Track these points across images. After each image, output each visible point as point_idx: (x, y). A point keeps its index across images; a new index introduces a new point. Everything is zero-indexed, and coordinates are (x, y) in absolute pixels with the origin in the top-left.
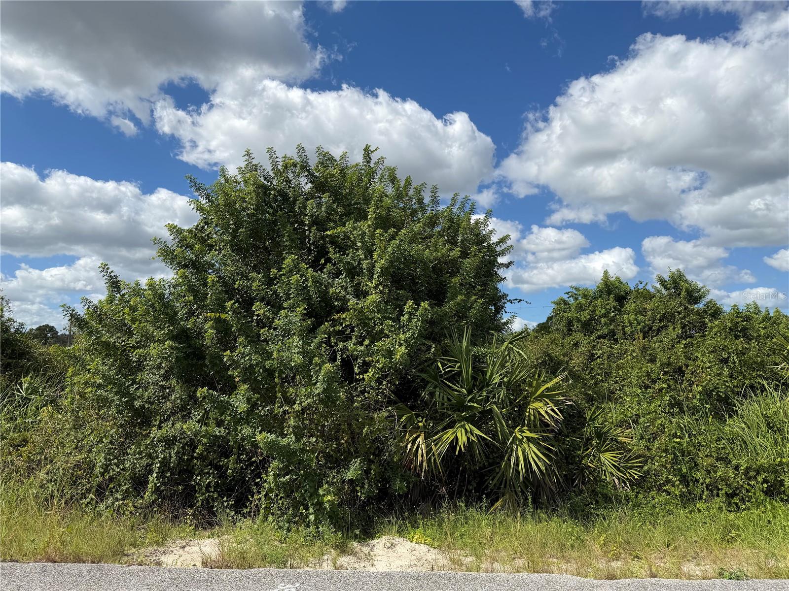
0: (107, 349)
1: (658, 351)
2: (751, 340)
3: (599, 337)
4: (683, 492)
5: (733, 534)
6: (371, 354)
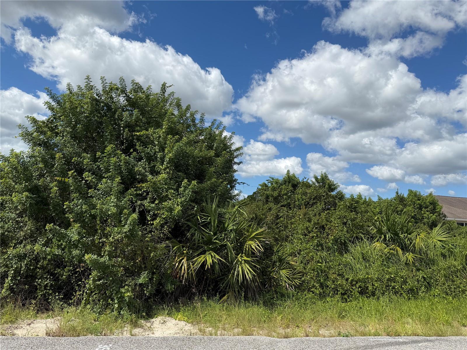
1: (311, 216)
2: (358, 213)
3: (282, 206)
4: (321, 292)
5: (344, 314)
6: (159, 209)
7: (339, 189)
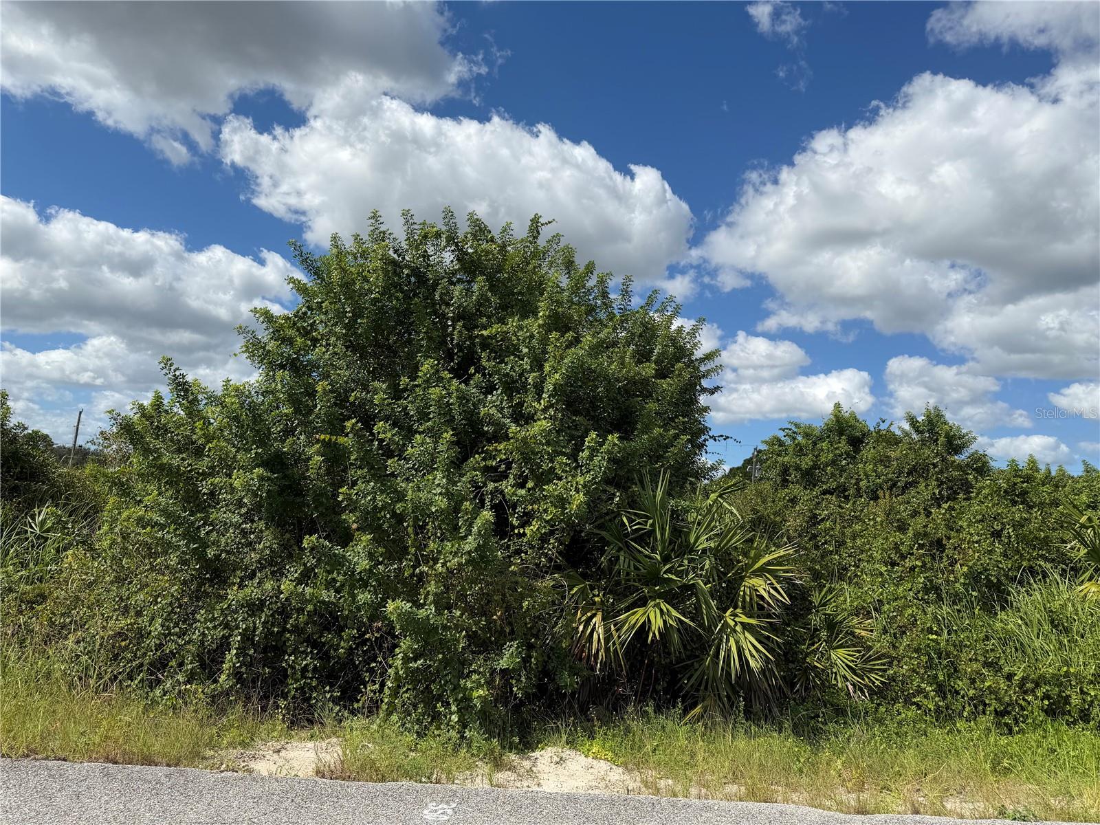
0: (168, 475)
1: (905, 515)
2: (1031, 507)
3: (825, 492)
4: (939, 706)
5: (1005, 763)
6: (535, 501)
7: (973, 448)
